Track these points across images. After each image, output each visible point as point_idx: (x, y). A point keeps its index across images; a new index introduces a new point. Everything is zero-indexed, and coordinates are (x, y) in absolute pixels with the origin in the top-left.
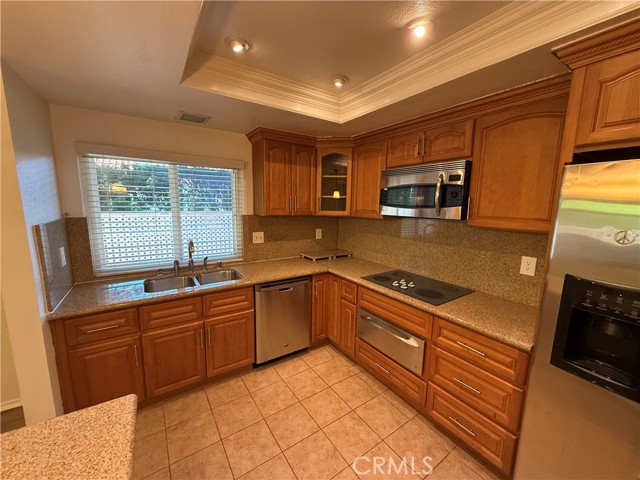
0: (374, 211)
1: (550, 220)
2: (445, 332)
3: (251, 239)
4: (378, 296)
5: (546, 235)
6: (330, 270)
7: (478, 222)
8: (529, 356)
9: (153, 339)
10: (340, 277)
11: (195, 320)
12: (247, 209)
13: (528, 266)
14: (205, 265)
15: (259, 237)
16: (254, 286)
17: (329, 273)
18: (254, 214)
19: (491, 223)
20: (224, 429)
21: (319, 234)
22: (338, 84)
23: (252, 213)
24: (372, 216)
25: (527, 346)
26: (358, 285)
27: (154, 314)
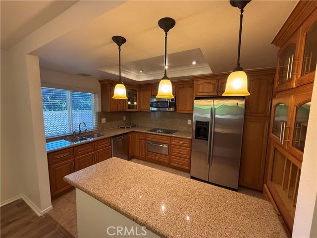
0: (148, 109)
1: (193, 110)
2: (174, 141)
3: (101, 121)
4: (154, 135)
5: (192, 114)
6: (134, 130)
7: (178, 112)
8: (191, 140)
9: (80, 159)
10: (138, 132)
11: (92, 151)
12: (99, 109)
13: (189, 122)
14: (85, 132)
15: (104, 120)
16: (111, 137)
17: (133, 131)
18: (102, 111)
19: (181, 112)
21: (124, 118)
22: (141, 72)
23: (101, 111)
24: (147, 111)
25: (191, 138)
26: (146, 133)
27: (79, 150)
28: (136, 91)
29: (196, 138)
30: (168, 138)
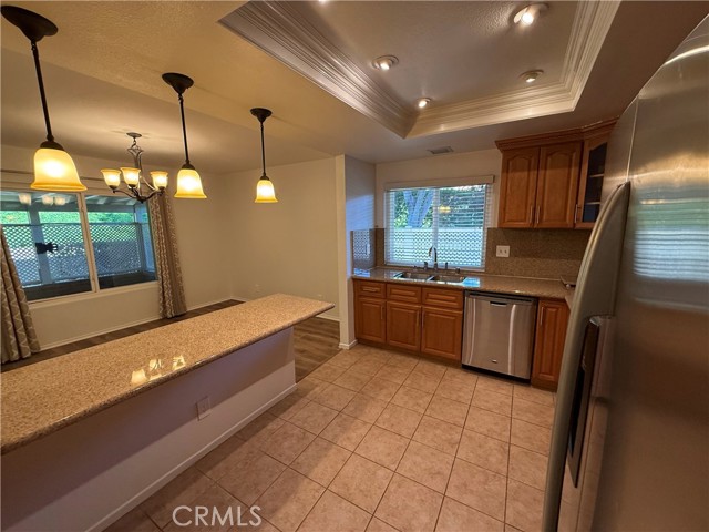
3: (495, 252)
6: (566, 298)
9: (392, 306)
11: (416, 304)
12: (492, 222)
15: (503, 251)
16: (464, 291)
17: (563, 300)
18: (499, 227)
20: (408, 382)
22: (531, 80)
23: (497, 226)
27: (394, 291)
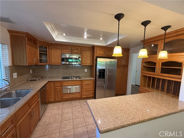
3: (13, 77)
10: (53, 81)
12: (9, 63)
13: (86, 70)
15: (15, 75)
16: (39, 90)
17: (49, 81)
19: (84, 65)
21: (31, 71)
22: (64, 34)
24: (58, 64)
25: (94, 79)
26: (61, 81)
28: (47, 48)
29: (99, 78)
30: (80, 81)
